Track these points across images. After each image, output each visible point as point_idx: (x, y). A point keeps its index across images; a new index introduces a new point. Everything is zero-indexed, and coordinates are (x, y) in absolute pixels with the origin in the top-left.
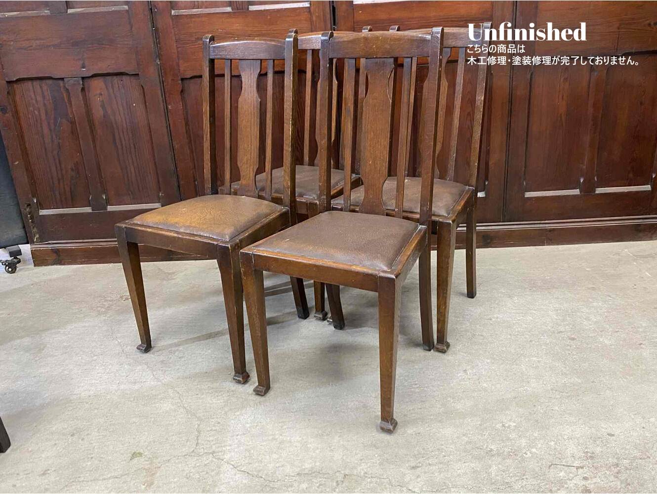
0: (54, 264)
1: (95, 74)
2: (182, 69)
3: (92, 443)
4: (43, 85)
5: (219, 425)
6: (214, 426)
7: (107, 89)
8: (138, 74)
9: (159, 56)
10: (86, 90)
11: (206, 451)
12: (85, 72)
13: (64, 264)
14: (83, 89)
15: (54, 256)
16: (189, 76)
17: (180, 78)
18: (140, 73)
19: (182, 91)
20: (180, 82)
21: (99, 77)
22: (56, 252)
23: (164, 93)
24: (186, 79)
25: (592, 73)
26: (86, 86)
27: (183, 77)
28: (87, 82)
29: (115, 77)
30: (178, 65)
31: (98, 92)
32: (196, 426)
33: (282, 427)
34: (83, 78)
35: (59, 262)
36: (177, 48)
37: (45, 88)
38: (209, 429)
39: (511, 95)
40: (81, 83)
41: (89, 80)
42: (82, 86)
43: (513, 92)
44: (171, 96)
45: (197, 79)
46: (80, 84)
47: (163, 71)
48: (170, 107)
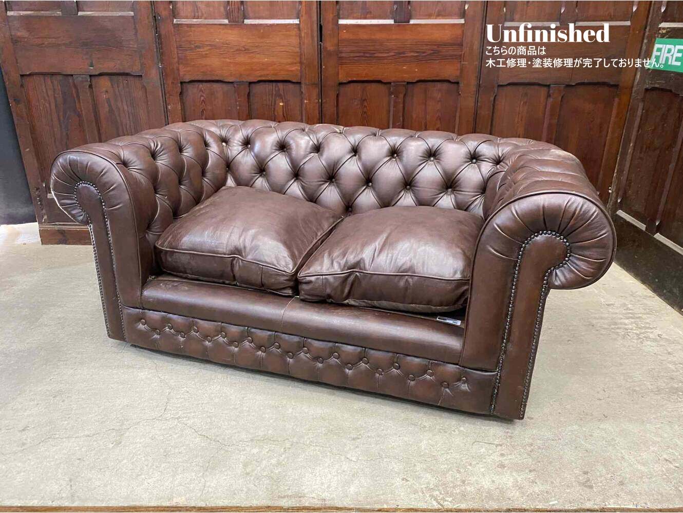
0: (59, 244)
1: (100, 73)
2: (181, 73)
3: (71, 405)
4: (54, 81)
5: (187, 394)
6: (183, 394)
7: (113, 87)
8: (141, 76)
9: (162, 61)
10: (93, 86)
11: (172, 416)
12: (93, 70)
13: (69, 244)
14: (91, 86)
15: (61, 237)
16: (187, 81)
17: (179, 81)
18: (143, 75)
19: (181, 93)
20: (179, 85)
21: (105, 76)
22: (62, 232)
23: (164, 94)
24: (185, 82)
25: (549, 99)
26: (93, 84)
27: (182, 81)
28: (94, 80)
29: (120, 78)
30: (178, 70)
31: (104, 89)
32: (167, 394)
33: (243, 398)
34: (91, 76)
35: (65, 241)
36: (178, 54)
37: (56, 83)
38: (178, 397)
39: (476, 114)
40: (89, 80)
41: (96, 78)
42: (89, 83)
43: (478, 112)
44: (171, 97)
45: (196, 83)
46: (87, 81)
47: (164, 75)
48: (169, 107)
